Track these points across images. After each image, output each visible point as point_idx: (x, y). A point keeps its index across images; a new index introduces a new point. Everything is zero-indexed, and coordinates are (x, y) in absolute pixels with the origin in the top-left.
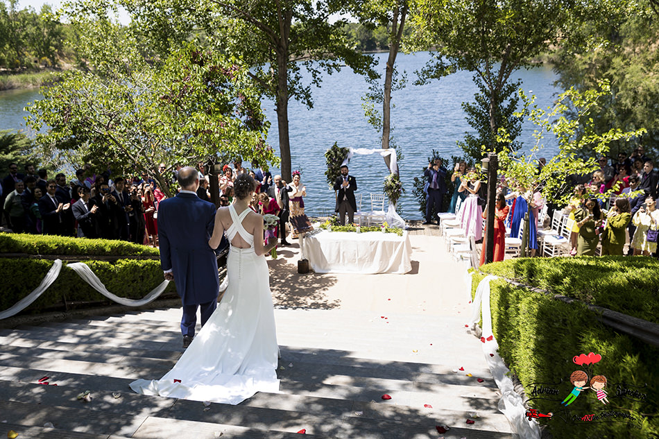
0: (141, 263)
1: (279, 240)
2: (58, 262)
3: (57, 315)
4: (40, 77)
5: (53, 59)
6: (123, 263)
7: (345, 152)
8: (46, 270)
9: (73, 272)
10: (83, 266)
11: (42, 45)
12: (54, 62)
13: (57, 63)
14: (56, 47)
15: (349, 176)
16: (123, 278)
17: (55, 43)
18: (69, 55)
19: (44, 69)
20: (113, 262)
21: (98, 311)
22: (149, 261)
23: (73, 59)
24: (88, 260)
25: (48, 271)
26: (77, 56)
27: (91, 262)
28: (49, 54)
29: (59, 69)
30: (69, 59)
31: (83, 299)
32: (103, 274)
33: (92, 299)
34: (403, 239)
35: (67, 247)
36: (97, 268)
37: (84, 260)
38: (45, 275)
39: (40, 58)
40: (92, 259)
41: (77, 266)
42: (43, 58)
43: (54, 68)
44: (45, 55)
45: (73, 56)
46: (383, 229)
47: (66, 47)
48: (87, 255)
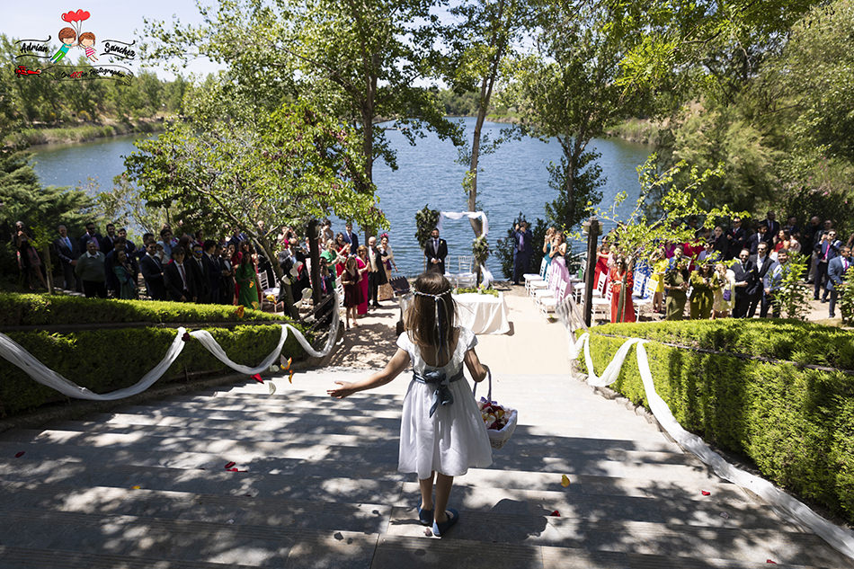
0: (256, 329)
1: (371, 302)
2: (182, 331)
3: (179, 388)
4: (80, 132)
5: (92, 113)
6: (241, 329)
7: (436, 214)
8: (171, 339)
9: (196, 340)
10: (205, 334)
11: (81, 98)
12: (94, 117)
13: (97, 118)
14: (96, 101)
15: (440, 240)
16: (240, 344)
17: (94, 96)
18: (110, 109)
19: (83, 124)
20: (231, 329)
21: (217, 381)
22: (263, 326)
23: (114, 113)
24: (208, 327)
25: (173, 341)
26: (119, 111)
27: (211, 329)
28: (88, 107)
29: (100, 124)
30: (111, 113)
31: (201, 369)
32: (223, 341)
33: (211, 369)
34: (500, 300)
35: (188, 313)
36: (217, 336)
37: (205, 327)
38: (170, 345)
39: (78, 112)
40: (213, 327)
41: (198, 334)
42: (82, 112)
43: (94, 122)
44: (84, 109)
45: (115, 111)
46: (480, 291)
47: (107, 101)
48: (206, 322)
